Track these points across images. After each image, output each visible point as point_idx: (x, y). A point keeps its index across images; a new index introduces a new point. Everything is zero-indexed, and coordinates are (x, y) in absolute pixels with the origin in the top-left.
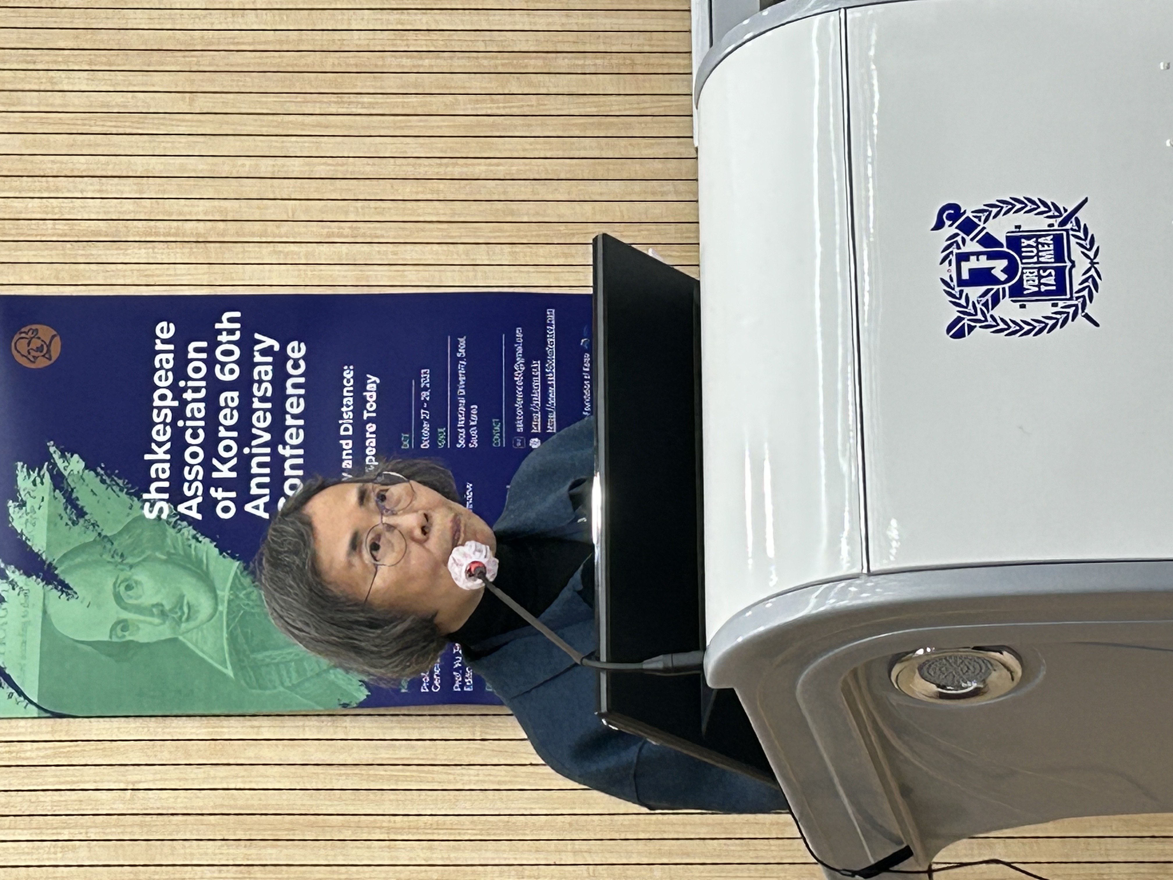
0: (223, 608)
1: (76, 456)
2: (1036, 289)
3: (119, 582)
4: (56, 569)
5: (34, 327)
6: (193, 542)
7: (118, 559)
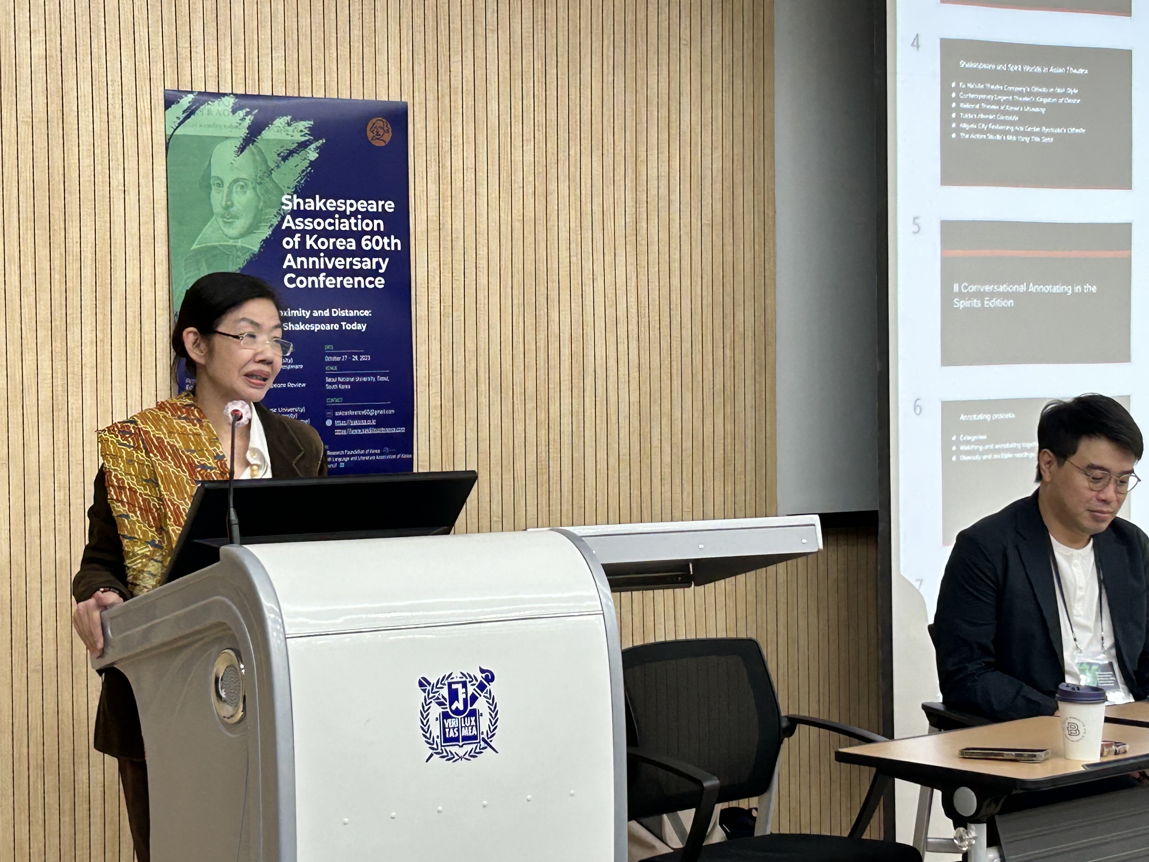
0: (231, 242)
1: (317, 155)
2: (447, 726)
3: (246, 181)
4: (253, 144)
5: (390, 130)
6: (269, 224)
7: (259, 180)
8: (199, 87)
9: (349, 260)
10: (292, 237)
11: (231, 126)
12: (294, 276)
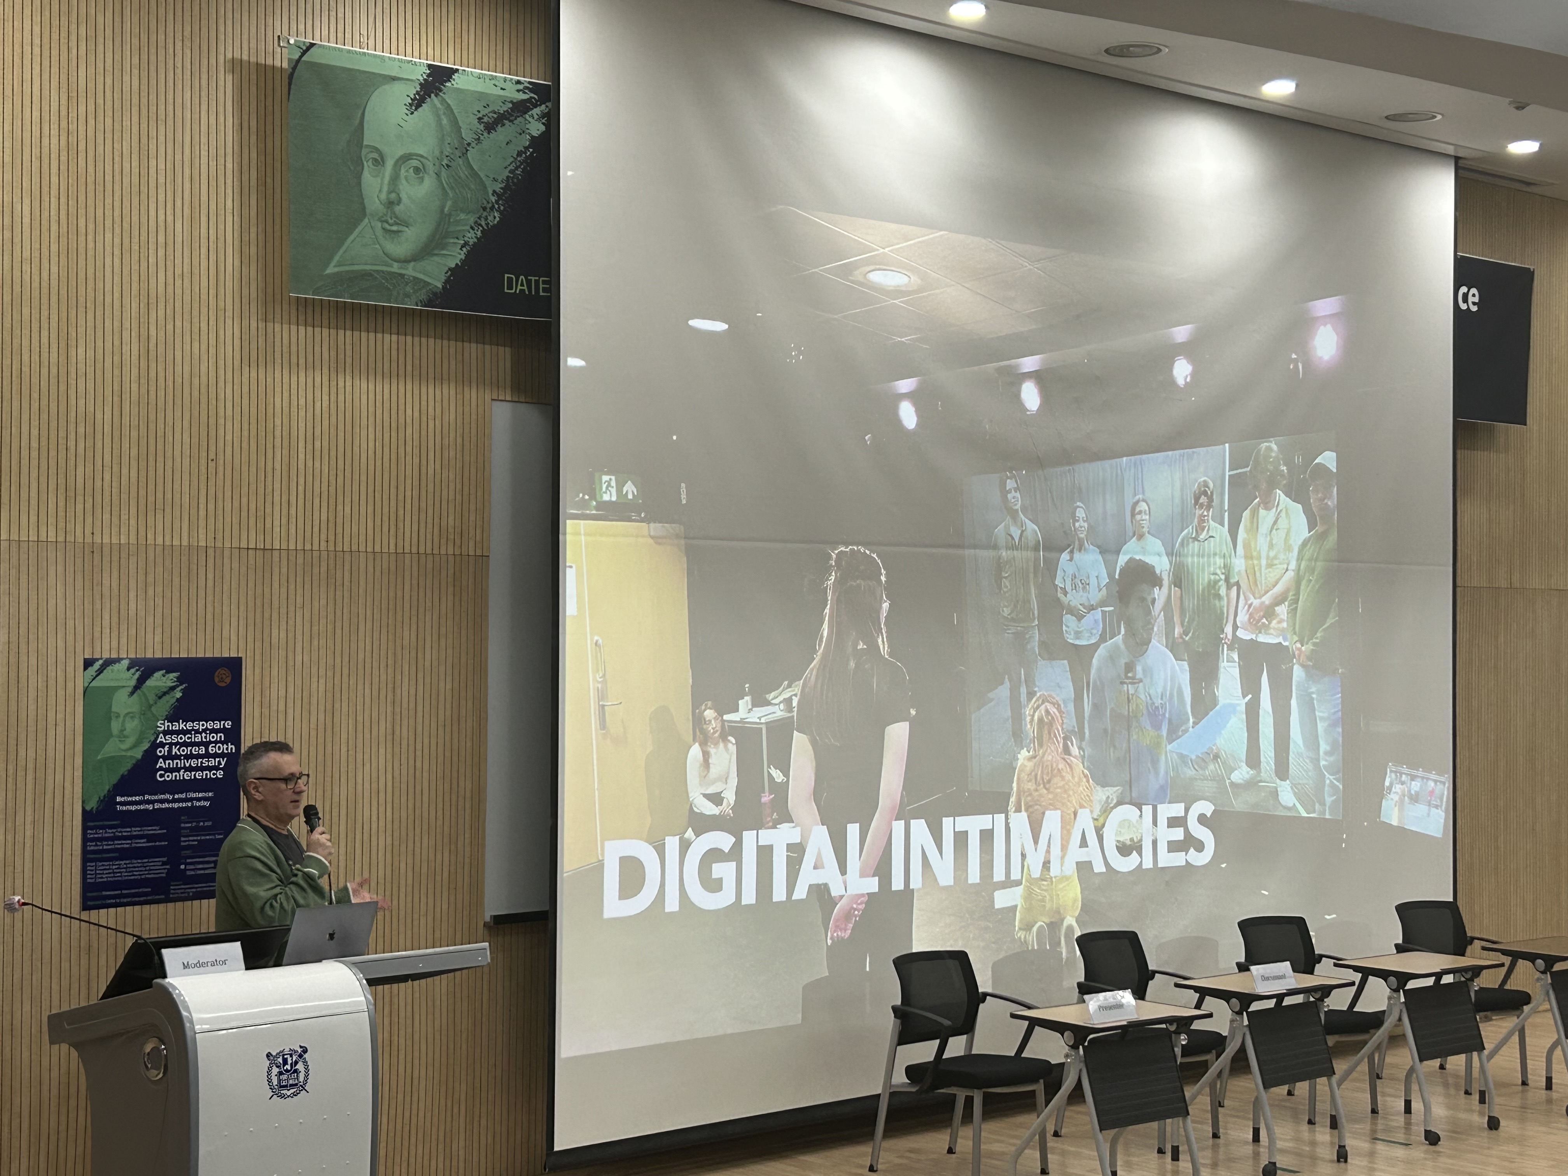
0: (123, 753)
3: (134, 714)
4: (140, 690)
5: (230, 674)
6: (149, 740)
8: (106, 655)
9: (200, 760)
10: (163, 748)
11: (126, 679)
12: (163, 772)
